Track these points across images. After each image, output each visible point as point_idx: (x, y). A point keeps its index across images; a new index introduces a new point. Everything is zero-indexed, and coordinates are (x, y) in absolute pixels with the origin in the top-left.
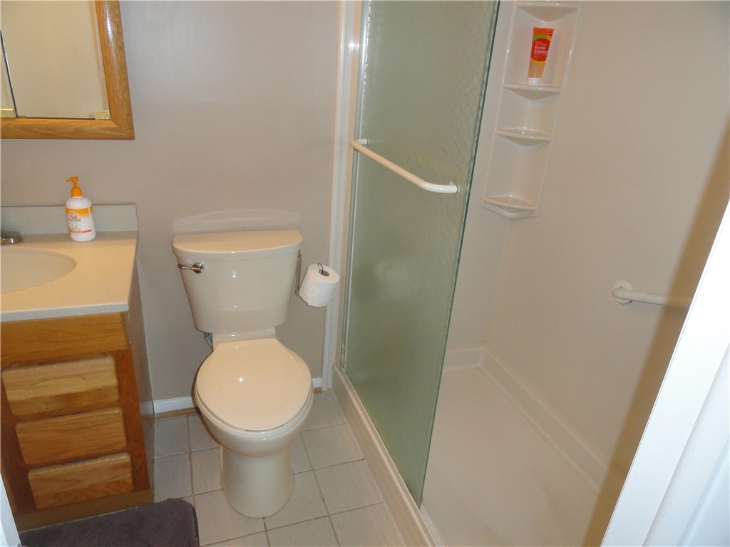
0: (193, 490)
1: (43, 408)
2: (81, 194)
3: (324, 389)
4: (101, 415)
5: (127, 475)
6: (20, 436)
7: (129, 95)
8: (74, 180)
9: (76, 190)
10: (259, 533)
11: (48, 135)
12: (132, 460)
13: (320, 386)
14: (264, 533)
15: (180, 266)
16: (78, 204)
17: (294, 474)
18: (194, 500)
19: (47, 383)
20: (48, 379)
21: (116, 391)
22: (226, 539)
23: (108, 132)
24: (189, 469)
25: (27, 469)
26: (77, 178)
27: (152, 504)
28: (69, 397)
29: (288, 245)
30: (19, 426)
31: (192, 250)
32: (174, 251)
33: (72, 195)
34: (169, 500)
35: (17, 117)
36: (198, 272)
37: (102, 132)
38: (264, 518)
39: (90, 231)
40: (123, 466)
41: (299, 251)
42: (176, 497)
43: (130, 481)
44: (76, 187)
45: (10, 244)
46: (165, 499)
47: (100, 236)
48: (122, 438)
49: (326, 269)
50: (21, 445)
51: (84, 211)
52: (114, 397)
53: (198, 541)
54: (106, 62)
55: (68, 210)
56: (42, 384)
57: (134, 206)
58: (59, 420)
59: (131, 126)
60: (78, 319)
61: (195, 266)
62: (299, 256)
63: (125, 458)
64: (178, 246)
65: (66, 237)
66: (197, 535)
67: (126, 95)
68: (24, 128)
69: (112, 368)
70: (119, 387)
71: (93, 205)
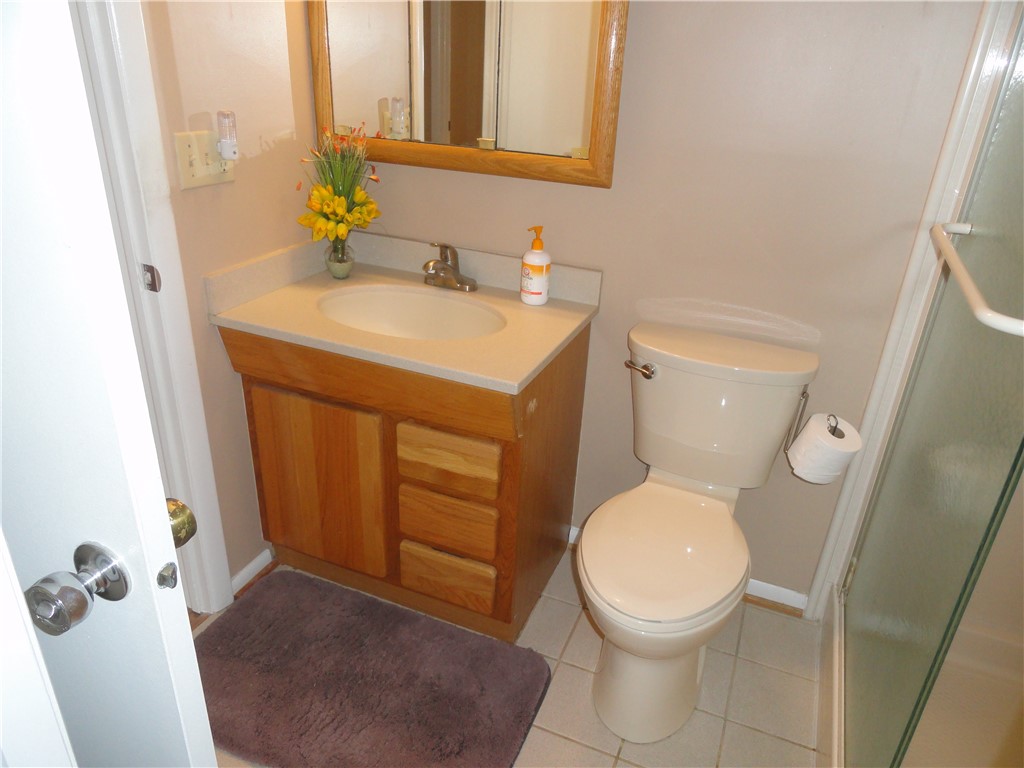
0: (562, 653)
1: (427, 477)
2: (541, 248)
3: (808, 615)
4: (475, 510)
5: (488, 594)
6: (401, 498)
7: (615, 129)
8: (538, 230)
9: (537, 243)
10: (606, 754)
11: (520, 172)
12: (497, 577)
13: (802, 607)
14: (614, 760)
15: (630, 365)
16: (536, 258)
17: (696, 709)
18: (557, 667)
19: (434, 451)
20: (434, 447)
21: (495, 488)
22: (566, 736)
23: (582, 175)
24: (571, 628)
25: (401, 536)
26: (541, 228)
27: (512, 644)
28: (447, 475)
29: (790, 372)
30: (403, 487)
31: (649, 347)
32: (630, 344)
33: (532, 248)
34: (530, 651)
35: (496, 149)
36: (648, 377)
37: (575, 174)
38: (623, 740)
39: (540, 294)
40: (486, 581)
41: (806, 386)
42: (539, 652)
43: (489, 603)
44: (538, 238)
45: (464, 290)
46: (526, 647)
47: (552, 302)
48: (491, 546)
49: (843, 426)
50: (400, 508)
51: (539, 269)
52: (491, 494)
53: (534, 716)
54: (599, 86)
55: (523, 264)
56: (428, 450)
57: (600, 274)
58: (437, 496)
59: (610, 170)
60: (467, 388)
61: (645, 367)
62: (804, 394)
63: (491, 572)
64: (634, 337)
65: (516, 296)
66: (537, 710)
67: (611, 130)
68: (499, 162)
69: (496, 459)
70: (500, 486)
71: (552, 263)
